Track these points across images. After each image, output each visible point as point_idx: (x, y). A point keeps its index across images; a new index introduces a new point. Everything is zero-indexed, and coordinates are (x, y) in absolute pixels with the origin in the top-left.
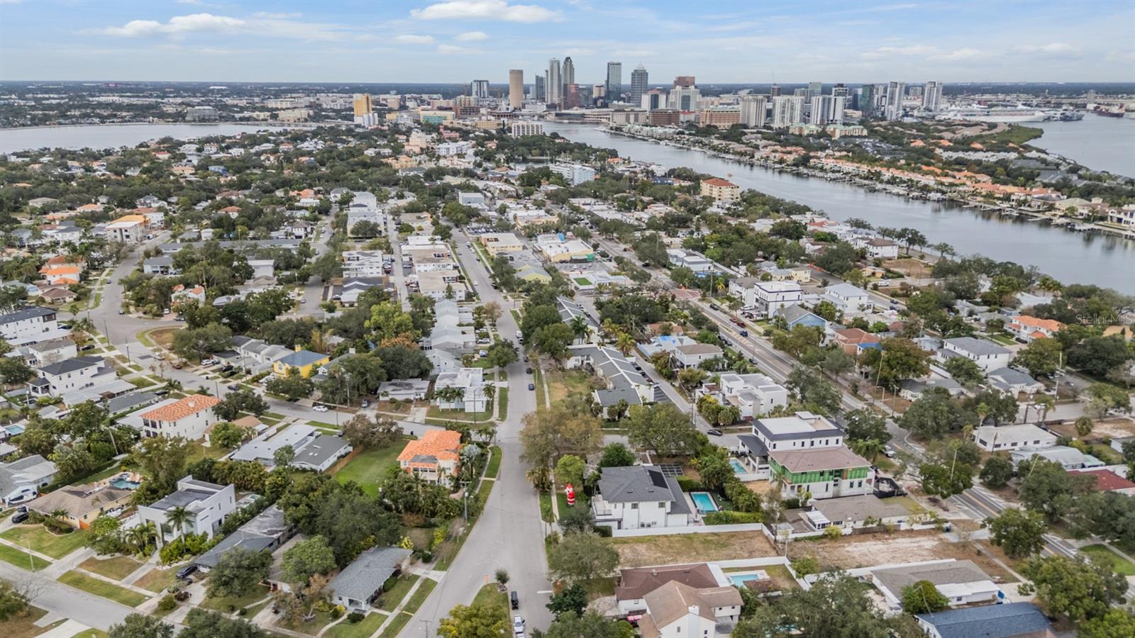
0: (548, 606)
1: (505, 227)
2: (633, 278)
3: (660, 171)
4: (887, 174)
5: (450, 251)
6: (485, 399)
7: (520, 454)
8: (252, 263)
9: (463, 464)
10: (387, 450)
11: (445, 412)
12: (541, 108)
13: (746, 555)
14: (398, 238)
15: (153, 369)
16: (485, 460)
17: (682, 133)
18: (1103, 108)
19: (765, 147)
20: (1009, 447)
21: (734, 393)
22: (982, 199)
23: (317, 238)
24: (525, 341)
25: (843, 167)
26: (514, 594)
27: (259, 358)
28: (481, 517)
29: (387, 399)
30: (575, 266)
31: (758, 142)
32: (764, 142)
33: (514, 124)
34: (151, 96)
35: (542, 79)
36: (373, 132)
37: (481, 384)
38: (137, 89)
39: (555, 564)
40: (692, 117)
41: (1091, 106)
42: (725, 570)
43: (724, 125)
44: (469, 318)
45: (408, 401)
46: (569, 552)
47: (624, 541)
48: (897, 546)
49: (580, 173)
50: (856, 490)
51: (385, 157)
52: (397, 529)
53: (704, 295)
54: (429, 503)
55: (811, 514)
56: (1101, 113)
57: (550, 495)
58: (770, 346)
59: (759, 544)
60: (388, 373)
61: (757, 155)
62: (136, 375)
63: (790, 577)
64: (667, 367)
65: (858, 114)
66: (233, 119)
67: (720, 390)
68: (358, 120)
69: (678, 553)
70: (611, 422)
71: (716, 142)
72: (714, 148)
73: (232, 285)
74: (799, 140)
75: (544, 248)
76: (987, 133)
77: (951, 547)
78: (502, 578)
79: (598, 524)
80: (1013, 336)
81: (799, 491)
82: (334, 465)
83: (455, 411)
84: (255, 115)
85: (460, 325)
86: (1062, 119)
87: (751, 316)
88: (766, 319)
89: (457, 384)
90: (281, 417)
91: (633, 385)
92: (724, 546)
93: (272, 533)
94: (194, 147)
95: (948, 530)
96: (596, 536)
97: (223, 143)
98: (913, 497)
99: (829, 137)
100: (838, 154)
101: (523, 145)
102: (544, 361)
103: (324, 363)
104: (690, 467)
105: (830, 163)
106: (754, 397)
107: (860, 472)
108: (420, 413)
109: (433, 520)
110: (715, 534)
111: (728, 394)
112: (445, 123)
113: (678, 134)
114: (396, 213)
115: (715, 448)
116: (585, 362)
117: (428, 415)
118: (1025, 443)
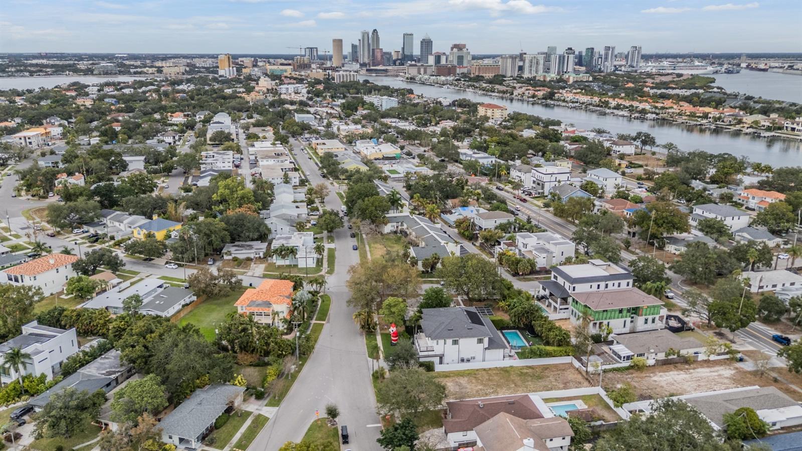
0: (379, 441)
1: (332, 136)
2: (433, 169)
3: (446, 102)
4: (613, 103)
5: (287, 152)
6: (316, 256)
7: (347, 299)
8: (126, 158)
9: (296, 308)
10: (228, 299)
11: (280, 267)
12: (356, 66)
13: (561, 386)
14: (246, 143)
15: (28, 236)
16: (316, 306)
17: (459, 80)
18: (754, 66)
19: (521, 87)
20: (770, 288)
21: (529, 248)
22: (686, 118)
23: (184, 144)
24: (349, 213)
25: (580, 99)
26: (344, 428)
27: (122, 227)
28: (312, 356)
29: (230, 257)
30: (387, 162)
31: (515, 85)
32: (519, 85)
33: (336, 74)
34: (71, 60)
35: (356, 46)
36: (232, 80)
37: (312, 245)
38: (61, 57)
39: (383, 398)
40: (465, 71)
41: (744, 65)
42: (546, 400)
43: (489, 75)
44: (302, 196)
45: (249, 259)
46: (397, 386)
47: (447, 375)
48: (699, 375)
49: (386, 103)
50: (650, 326)
51: (239, 92)
52: (231, 367)
53: (491, 180)
54: (263, 343)
55: (615, 347)
56: (752, 69)
57: (375, 335)
58: (550, 216)
59: (571, 375)
60: (231, 235)
61: (515, 93)
62: (14, 241)
63: (607, 407)
64: (468, 231)
65: (583, 69)
66: (129, 73)
67: (516, 246)
68: (221, 72)
69: (498, 386)
70: (424, 274)
71: (484, 85)
72: (484, 89)
73: (110, 175)
74: (543, 84)
75: (362, 149)
76: (677, 79)
77: (748, 375)
78: (333, 413)
79: (421, 360)
80: (742, 205)
81: (600, 327)
82: (179, 312)
83: (289, 266)
84: (145, 70)
85: (295, 202)
86: (725, 72)
87: (530, 194)
88: (542, 196)
89: (291, 243)
90: (136, 273)
91: (443, 242)
92: (540, 378)
93: (110, 373)
94: (96, 89)
95: (741, 360)
96: (422, 370)
97: (117, 86)
98: (700, 331)
99: (566, 82)
100: (574, 91)
101: (343, 86)
102: (365, 227)
103: (176, 229)
104: (498, 309)
105: (570, 96)
106: (547, 251)
107: (654, 309)
108: (259, 269)
109: (266, 359)
110: (530, 367)
111: (523, 250)
112: (286, 74)
113: (456, 80)
114: (246, 128)
115: (520, 292)
116: (400, 227)
117: (265, 270)
118: (784, 285)
